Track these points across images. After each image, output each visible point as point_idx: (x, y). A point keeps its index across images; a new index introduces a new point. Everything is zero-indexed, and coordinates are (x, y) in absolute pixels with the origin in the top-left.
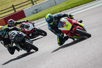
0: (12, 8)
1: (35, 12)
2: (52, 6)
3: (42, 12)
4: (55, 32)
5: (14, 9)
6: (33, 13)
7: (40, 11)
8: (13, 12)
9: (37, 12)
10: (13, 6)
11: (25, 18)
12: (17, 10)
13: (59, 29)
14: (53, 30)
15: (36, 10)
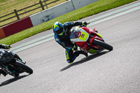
0: (14, 15)
1: (46, 19)
2: (69, 12)
5: (17, 16)
6: (44, 21)
7: (52, 18)
8: (16, 19)
9: (49, 20)
10: (15, 11)
11: (32, 28)
13: (71, 40)
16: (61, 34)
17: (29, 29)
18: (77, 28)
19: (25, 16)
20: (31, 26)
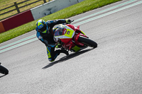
0: (14, 8)
1: (48, 12)
3: (58, 13)
4: (47, 42)
5: (17, 9)
6: (45, 14)
7: (54, 11)
8: (16, 12)
9: (51, 13)
10: (16, 4)
11: (33, 22)
12: (21, 10)
14: (45, 41)
15: (49, 10)
16: (45, 32)
17: (30, 23)
18: (61, 26)
19: (26, 9)
20: (32, 19)
